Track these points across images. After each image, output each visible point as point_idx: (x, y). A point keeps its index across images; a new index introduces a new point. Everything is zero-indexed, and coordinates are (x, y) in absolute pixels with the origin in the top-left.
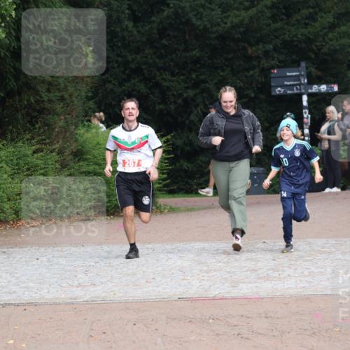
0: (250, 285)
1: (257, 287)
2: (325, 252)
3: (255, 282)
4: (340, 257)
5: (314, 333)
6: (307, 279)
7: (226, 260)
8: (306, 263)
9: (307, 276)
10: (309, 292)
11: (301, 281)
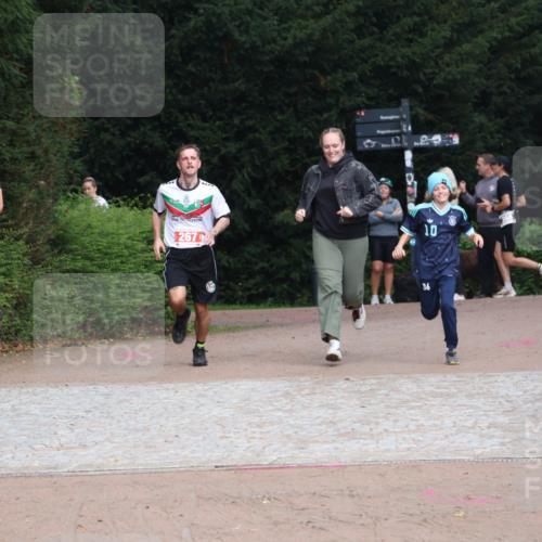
0: (326, 446)
1: (336, 449)
2: (442, 395)
3: (334, 441)
4: (465, 401)
5: (425, 521)
6: (413, 436)
7: (288, 407)
8: (412, 411)
9: (414, 432)
10: (416, 456)
11: (404, 439)
